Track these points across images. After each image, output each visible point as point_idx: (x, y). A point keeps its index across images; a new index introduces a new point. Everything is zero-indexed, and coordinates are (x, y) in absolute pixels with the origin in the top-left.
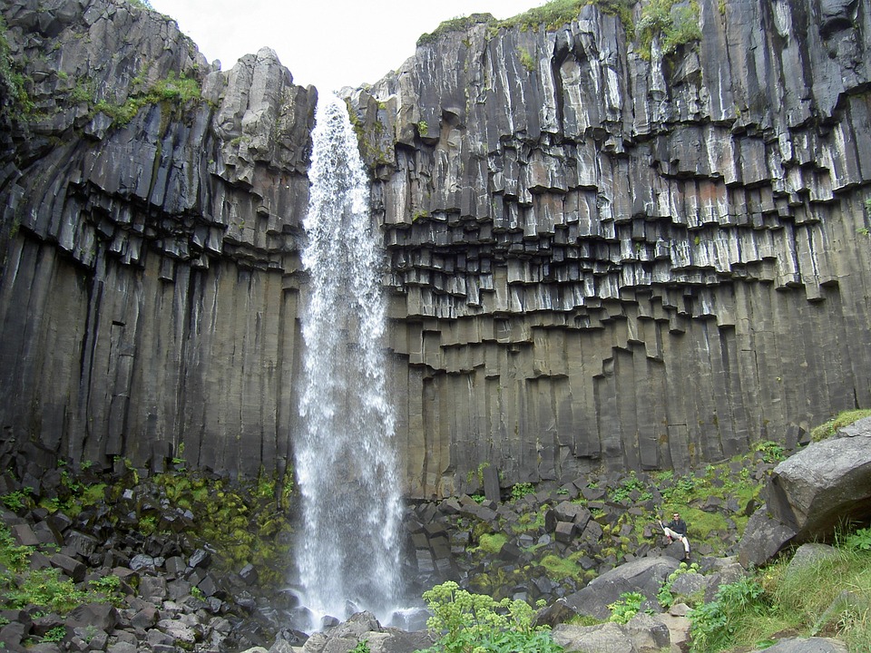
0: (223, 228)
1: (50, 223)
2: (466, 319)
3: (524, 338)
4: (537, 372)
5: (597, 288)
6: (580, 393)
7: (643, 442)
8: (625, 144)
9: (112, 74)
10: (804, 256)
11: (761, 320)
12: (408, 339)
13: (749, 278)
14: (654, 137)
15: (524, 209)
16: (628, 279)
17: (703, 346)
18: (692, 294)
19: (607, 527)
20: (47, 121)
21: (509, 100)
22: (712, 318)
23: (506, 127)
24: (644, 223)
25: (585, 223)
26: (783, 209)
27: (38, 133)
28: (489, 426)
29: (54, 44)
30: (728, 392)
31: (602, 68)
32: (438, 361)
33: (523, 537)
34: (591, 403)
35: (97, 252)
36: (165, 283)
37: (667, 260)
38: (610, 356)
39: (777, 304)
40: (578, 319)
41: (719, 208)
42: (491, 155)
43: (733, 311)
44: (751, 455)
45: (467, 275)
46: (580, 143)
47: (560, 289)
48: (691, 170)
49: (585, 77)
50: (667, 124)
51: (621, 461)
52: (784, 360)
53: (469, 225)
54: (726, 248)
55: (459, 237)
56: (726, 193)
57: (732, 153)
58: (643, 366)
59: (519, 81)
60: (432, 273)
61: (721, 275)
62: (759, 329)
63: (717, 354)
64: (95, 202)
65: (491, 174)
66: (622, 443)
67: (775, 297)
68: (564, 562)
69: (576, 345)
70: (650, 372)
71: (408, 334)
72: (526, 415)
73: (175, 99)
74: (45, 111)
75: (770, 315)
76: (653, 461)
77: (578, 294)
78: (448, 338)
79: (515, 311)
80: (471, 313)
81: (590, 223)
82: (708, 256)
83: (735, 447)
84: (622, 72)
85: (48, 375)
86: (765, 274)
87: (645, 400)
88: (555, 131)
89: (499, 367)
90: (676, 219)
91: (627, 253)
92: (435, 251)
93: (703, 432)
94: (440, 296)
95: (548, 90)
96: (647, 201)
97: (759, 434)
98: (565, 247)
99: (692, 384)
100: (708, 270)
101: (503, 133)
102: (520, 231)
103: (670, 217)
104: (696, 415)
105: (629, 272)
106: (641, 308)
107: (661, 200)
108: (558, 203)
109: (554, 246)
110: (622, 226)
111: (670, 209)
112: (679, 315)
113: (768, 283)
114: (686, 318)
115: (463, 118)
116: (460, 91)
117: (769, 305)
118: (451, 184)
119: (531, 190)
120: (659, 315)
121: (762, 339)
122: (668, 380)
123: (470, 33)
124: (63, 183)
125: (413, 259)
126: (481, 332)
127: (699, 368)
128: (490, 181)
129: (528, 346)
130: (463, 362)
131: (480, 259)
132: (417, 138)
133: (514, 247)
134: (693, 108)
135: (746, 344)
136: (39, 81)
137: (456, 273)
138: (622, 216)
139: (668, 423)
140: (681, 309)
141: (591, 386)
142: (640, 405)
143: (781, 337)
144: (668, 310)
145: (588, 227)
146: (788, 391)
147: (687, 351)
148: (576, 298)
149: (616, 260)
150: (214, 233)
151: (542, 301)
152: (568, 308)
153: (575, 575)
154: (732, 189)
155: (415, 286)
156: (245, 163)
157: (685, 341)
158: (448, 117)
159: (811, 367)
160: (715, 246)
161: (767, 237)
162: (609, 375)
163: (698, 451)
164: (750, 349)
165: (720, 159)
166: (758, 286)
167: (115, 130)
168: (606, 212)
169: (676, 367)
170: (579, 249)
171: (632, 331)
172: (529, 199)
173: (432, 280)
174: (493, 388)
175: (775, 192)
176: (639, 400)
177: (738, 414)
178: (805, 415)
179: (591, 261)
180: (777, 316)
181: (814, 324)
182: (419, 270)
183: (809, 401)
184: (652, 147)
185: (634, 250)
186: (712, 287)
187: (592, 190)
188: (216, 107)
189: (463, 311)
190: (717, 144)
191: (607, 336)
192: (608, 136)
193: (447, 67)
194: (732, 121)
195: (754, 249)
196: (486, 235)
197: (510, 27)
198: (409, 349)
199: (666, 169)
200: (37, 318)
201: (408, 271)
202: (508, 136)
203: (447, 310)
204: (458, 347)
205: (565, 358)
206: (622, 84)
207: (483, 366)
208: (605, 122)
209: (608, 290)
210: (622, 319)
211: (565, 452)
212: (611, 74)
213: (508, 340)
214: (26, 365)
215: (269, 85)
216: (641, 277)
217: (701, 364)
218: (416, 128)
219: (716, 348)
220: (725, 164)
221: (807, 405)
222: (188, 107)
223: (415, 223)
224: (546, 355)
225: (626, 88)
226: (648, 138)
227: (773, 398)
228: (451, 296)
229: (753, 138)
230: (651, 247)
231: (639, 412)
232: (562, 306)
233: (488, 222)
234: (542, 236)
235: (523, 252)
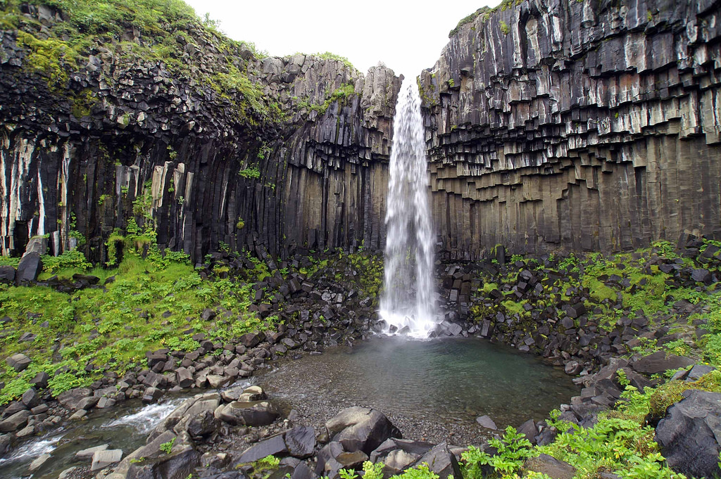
0: (370, 149)
1: (300, 160)
2: (485, 175)
3: (516, 182)
4: (525, 199)
5: (554, 152)
6: (549, 209)
7: (584, 236)
8: (566, 63)
9: (317, 91)
10: (707, 112)
11: (666, 161)
12: (461, 187)
13: (658, 134)
14: (586, 53)
15: (507, 115)
16: (572, 145)
17: (624, 180)
18: (616, 149)
19: (546, 287)
20: (290, 119)
21: (494, 55)
22: (630, 163)
23: (493, 72)
24: (579, 111)
25: (542, 117)
26: (688, 80)
27: (287, 125)
28: (501, 226)
29: (291, 85)
30: (639, 208)
31: (550, 18)
32: (475, 196)
33: (506, 286)
34: (555, 213)
35: (324, 167)
36: (354, 175)
37: (596, 131)
38: (566, 188)
39: (680, 150)
40: (547, 169)
41: (632, 91)
42: (486, 89)
43: (645, 158)
44: (649, 250)
45: (484, 154)
46: (538, 70)
47: (533, 156)
48: (611, 69)
49: (540, 27)
50: (594, 42)
51: (571, 245)
52: (682, 188)
53: (477, 129)
54: (638, 117)
55: (473, 136)
56: (638, 80)
57: (644, 49)
58: (586, 194)
59: (500, 42)
60: (466, 155)
61: (634, 136)
62: (664, 168)
63: (633, 185)
64: (318, 147)
65: (488, 99)
66: (572, 235)
67: (679, 145)
68: (517, 304)
69: (546, 184)
70: (590, 196)
71: (461, 184)
72: (519, 220)
73: (343, 96)
74: (289, 115)
75: (674, 158)
76: (589, 246)
77: (544, 156)
78: (479, 185)
79: (510, 169)
80: (489, 172)
81: (545, 116)
82: (624, 125)
83: (639, 243)
84: (564, 16)
85: (311, 217)
86: (671, 130)
87: (586, 212)
88: (521, 66)
89: (505, 197)
90: (600, 104)
91: (569, 130)
92: (465, 145)
93: (621, 232)
94: (472, 165)
95: (516, 42)
96: (579, 97)
97: (659, 236)
98: (533, 132)
99: (616, 203)
100: (624, 134)
101: (492, 75)
102: (505, 128)
103: (596, 104)
104: (617, 222)
105: (572, 141)
106: (583, 161)
107: (590, 94)
108: (527, 108)
109: (527, 132)
110: (565, 115)
111: (596, 99)
112: (608, 163)
113: (674, 136)
114: (613, 164)
115: (472, 71)
116: (470, 57)
117: (674, 150)
118: (467, 109)
119: (510, 104)
120: (594, 163)
121: (665, 174)
122: (601, 200)
123: (475, 22)
124: (303, 142)
125: (455, 150)
126: (494, 181)
127: (620, 194)
128: (487, 103)
129: (520, 185)
130: (487, 196)
131: (489, 145)
132: (450, 89)
133: (503, 137)
134: (613, 25)
135: (652, 178)
136: (285, 103)
137: (478, 153)
138: (565, 108)
139: (600, 225)
140: (609, 159)
141: (555, 205)
142: (582, 215)
143: (682, 172)
144: (601, 160)
145: (544, 118)
146: (683, 209)
147: (614, 183)
148: (543, 158)
149: (563, 135)
150: (367, 151)
151: (524, 162)
152: (539, 164)
153: (521, 313)
154: (644, 75)
155: (459, 162)
156: (373, 119)
157: (613, 177)
158: (464, 74)
159: (706, 191)
160: (630, 117)
161: (674, 104)
162: (566, 198)
163: (617, 242)
164: (655, 181)
165: (635, 56)
166: (665, 139)
167: (320, 117)
168: (555, 109)
169: (606, 193)
170: (541, 132)
171: (577, 174)
172: (509, 109)
173: (466, 159)
174: (503, 207)
175: (680, 70)
176: (582, 212)
177: (646, 222)
178: (697, 225)
179: (549, 137)
180: (680, 158)
181: (712, 162)
182: (460, 155)
183: (702, 216)
184: (584, 61)
185: (573, 128)
186: (629, 144)
187: (546, 97)
188: (361, 95)
189: (484, 171)
190: (633, 46)
191: (565, 178)
192: (555, 61)
193: (462, 45)
194: (646, 24)
195: (661, 114)
196: (487, 133)
197: (496, 10)
198: (461, 191)
199: (593, 73)
200: (302, 197)
201: (455, 155)
202: (494, 76)
203: (476, 172)
204: (484, 189)
205: (541, 190)
206: (563, 24)
207: (497, 197)
208: (552, 53)
209: (561, 153)
210: (572, 167)
211: (540, 239)
212: (555, 20)
213: (508, 183)
214: (298, 216)
215: (379, 80)
216: (580, 143)
217: (622, 191)
218: (447, 83)
219: (632, 181)
220: (638, 59)
221: (700, 218)
222: (349, 99)
223: (452, 132)
224: (530, 190)
225: (566, 26)
226: (582, 55)
227: (671, 213)
228: (477, 165)
229: (662, 33)
230: (584, 124)
231: (582, 219)
232: (536, 164)
233: (487, 126)
234: (518, 129)
235: (509, 138)
